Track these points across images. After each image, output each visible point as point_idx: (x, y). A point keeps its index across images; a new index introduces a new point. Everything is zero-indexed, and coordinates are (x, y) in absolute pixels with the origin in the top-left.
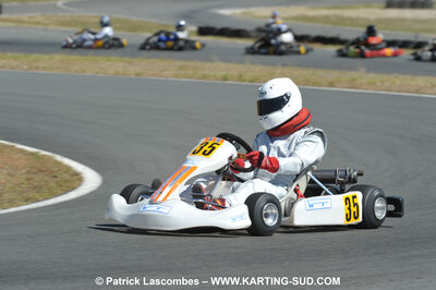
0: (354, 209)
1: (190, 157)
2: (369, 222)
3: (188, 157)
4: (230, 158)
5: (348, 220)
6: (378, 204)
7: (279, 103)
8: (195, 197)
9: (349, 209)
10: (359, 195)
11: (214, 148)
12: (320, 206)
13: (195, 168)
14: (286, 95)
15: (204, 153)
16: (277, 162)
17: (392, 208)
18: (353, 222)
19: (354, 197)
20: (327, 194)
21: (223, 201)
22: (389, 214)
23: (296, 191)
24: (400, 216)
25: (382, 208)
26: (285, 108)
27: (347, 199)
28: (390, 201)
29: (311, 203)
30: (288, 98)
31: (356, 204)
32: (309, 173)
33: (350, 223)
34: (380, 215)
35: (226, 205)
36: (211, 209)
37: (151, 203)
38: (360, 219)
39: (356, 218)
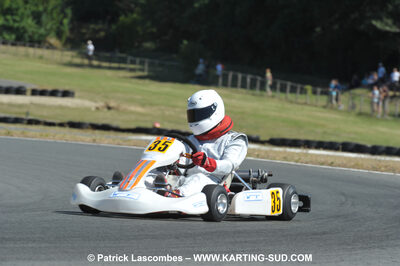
0: (277, 203)
1: (146, 152)
2: (286, 216)
4: (181, 154)
5: (273, 212)
6: (294, 200)
7: (207, 112)
8: (157, 186)
9: (274, 202)
10: (280, 190)
11: (167, 146)
12: (254, 198)
13: (154, 162)
14: (213, 105)
15: (159, 149)
16: (215, 163)
17: (302, 204)
18: (276, 213)
19: (277, 192)
22: (300, 209)
24: (308, 211)
25: (295, 203)
26: (213, 116)
27: (273, 193)
28: (301, 198)
29: (248, 195)
30: (215, 107)
31: (278, 199)
33: (274, 214)
34: (295, 209)
37: (120, 190)
38: (281, 212)
39: (278, 210)
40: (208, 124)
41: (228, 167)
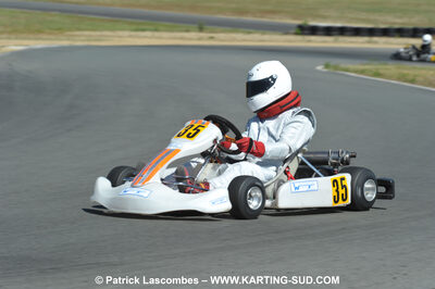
0: (342, 191)
2: (359, 204)
3: (173, 140)
4: (215, 141)
5: (336, 202)
6: (367, 185)
8: (178, 180)
9: (337, 191)
10: (348, 177)
11: (198, 131)
12: (306, 188)
13: (178, 151)
14: (271, 77)
15: (188, 136)
16: (263, 148)
17: (382, 189)
18: (341, 203)
19: (343, 179)
20: (317, 176)
21: (207, 184)
22: (379, 196)
23: (286, 173)
24: (391, 198)
25: (372, 189)
26: (271, 90)
27: (335, 181)
28: (380, 183)
29: (297, 185)
30: (274, 80)
31: (344, 187)
32: (299, 155)
33: (337, 205)
34: (370, 196)
35: (211, 188)
36: (194, 192)
37: (132, 186)
38: (349, 201)
39: (344, 200)
40: (263, 99)
41: (283, 151)
